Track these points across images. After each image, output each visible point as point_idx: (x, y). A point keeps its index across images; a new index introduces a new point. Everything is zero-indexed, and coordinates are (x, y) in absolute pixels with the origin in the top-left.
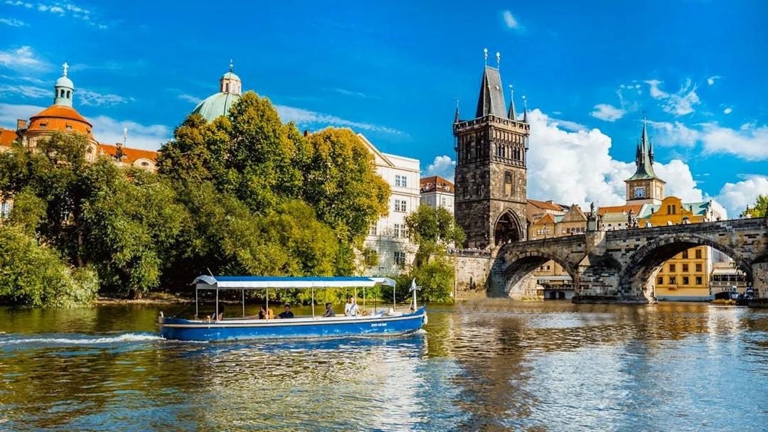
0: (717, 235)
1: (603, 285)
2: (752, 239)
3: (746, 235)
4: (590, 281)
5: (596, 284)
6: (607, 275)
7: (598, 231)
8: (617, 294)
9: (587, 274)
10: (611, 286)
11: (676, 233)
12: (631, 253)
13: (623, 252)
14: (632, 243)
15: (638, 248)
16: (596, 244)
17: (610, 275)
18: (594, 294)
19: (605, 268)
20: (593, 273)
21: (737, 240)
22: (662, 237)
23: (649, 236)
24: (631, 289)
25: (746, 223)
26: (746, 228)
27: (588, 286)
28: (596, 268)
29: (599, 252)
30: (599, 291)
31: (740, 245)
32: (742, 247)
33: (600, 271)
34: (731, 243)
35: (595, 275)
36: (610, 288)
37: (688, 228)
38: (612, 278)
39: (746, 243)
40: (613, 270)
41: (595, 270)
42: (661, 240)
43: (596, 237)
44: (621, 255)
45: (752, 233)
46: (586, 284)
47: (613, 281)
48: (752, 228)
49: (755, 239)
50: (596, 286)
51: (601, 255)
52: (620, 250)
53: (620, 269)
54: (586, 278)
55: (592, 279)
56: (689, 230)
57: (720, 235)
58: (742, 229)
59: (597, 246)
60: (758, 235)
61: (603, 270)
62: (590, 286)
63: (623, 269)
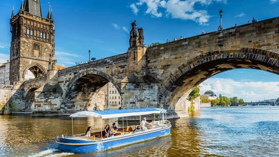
0: (105, 68)
1: (51, 104)
2: (123, 69)
3: (120, 67)
4: (42, 102)
5: (45, 103)
6: (53, 97)
7: (52, 70)
8: (60, 110)
9: (40, 97)
10: (56, 105)
11: (86, 69)
12: (68, 83)
13: (64, 83)
14: (68, 76)
15: (70, 80)
16: (50, 78)
17: (55, 97)
18: (44, 110)
19: (52, 93)
20: (44, 96)
21: (115, 71)
22: (80, 71)
23: (75, 72)
24: (74, 106)
25: (120, 58)
26: (120, 62)
27: (40, 105)
28: (46, 93)
29: (52, 83)
30: (47, 108)
31: (116, 74)
32: (118, 75)
33: (49, 95)
34: (112, 73)
35: (45, 97)
36: (55, 106)
37: (92, 65)
38: (57, 99)
39: (119, 73)
40: (57, 95)
41: (45, 95)
42: (80, 74)
43: (50, 74)
44: (63, 85)
45: (123, 64)
46: (39, 103)
47: (57, 102)
48: (123, 61)
49: (124, 69)
50: (46, 105)
51: (53, 85)
52: (63, 82)
53: (62, 94)
54: (39, 100)
55: (43, 100)
56: (92, 66)
57: (107, 68)
58: (117, 62)
59: (51, 80)
60: (126, 65)
61: (50, 94)
62: (42, 105)
63: (64, 93)
